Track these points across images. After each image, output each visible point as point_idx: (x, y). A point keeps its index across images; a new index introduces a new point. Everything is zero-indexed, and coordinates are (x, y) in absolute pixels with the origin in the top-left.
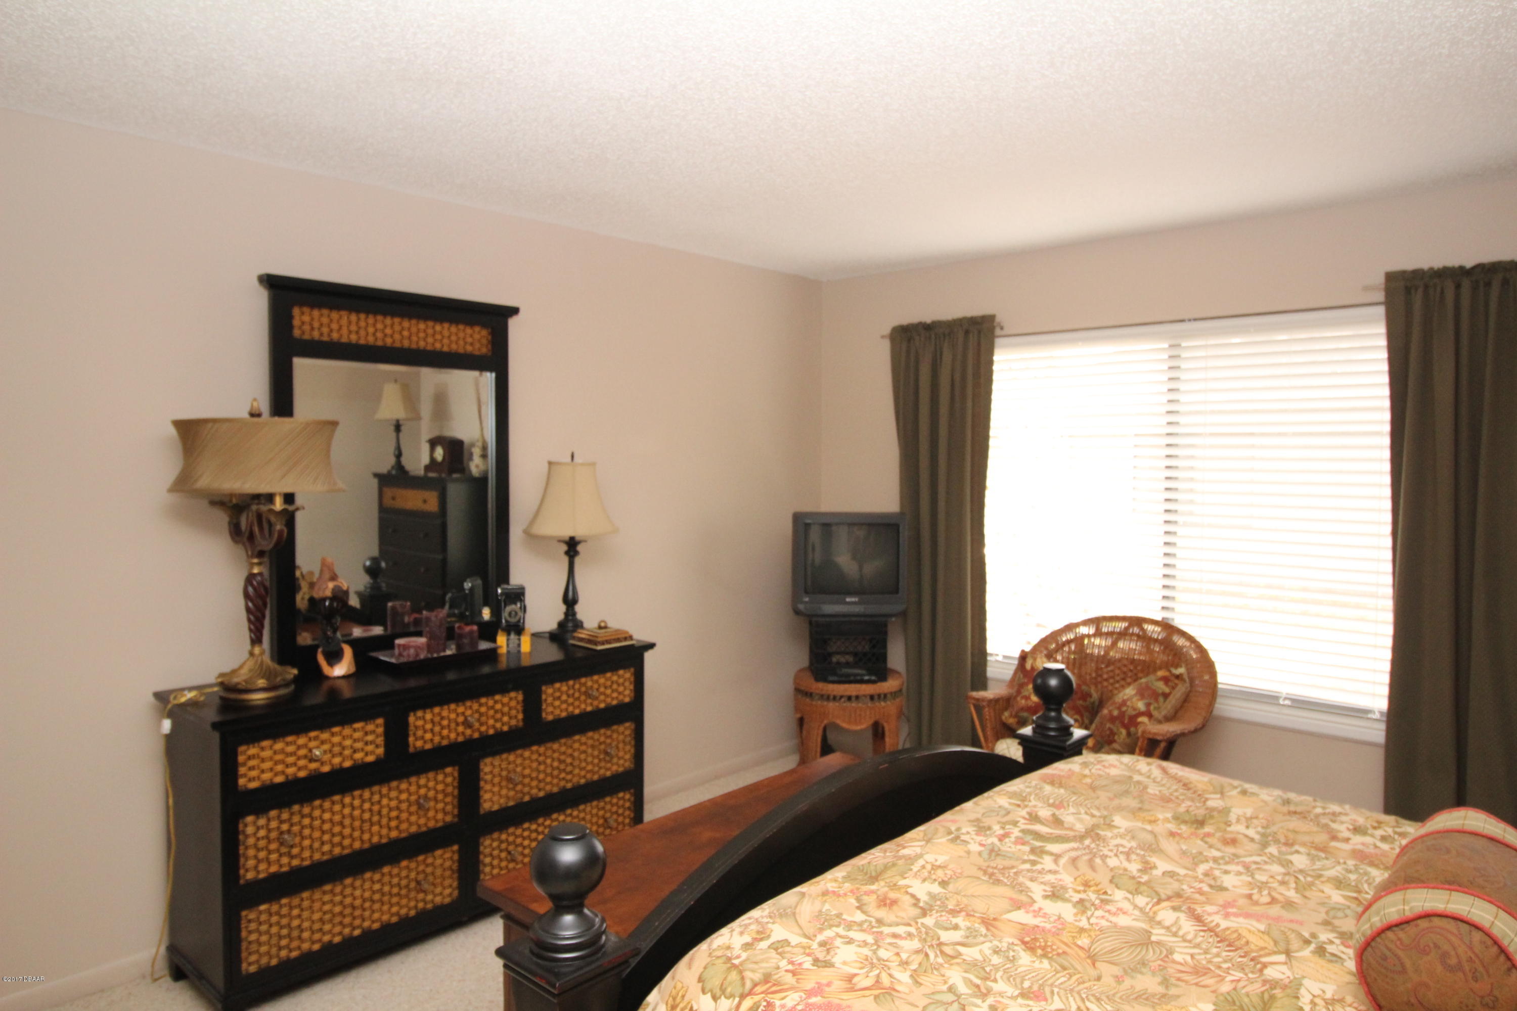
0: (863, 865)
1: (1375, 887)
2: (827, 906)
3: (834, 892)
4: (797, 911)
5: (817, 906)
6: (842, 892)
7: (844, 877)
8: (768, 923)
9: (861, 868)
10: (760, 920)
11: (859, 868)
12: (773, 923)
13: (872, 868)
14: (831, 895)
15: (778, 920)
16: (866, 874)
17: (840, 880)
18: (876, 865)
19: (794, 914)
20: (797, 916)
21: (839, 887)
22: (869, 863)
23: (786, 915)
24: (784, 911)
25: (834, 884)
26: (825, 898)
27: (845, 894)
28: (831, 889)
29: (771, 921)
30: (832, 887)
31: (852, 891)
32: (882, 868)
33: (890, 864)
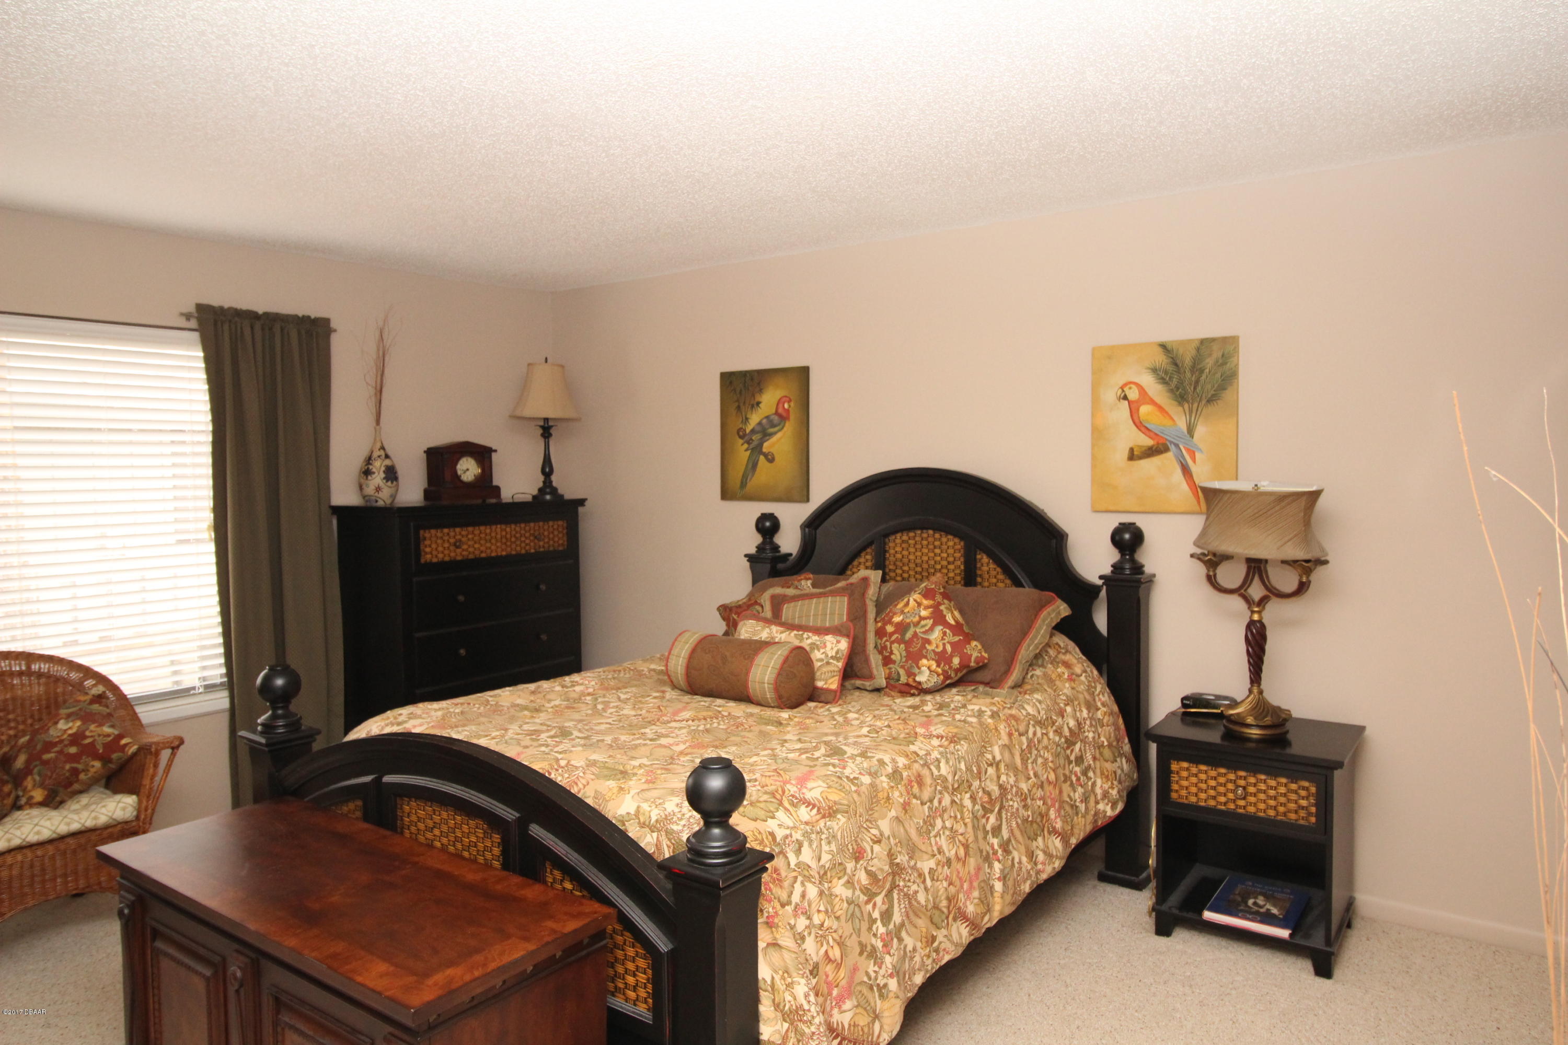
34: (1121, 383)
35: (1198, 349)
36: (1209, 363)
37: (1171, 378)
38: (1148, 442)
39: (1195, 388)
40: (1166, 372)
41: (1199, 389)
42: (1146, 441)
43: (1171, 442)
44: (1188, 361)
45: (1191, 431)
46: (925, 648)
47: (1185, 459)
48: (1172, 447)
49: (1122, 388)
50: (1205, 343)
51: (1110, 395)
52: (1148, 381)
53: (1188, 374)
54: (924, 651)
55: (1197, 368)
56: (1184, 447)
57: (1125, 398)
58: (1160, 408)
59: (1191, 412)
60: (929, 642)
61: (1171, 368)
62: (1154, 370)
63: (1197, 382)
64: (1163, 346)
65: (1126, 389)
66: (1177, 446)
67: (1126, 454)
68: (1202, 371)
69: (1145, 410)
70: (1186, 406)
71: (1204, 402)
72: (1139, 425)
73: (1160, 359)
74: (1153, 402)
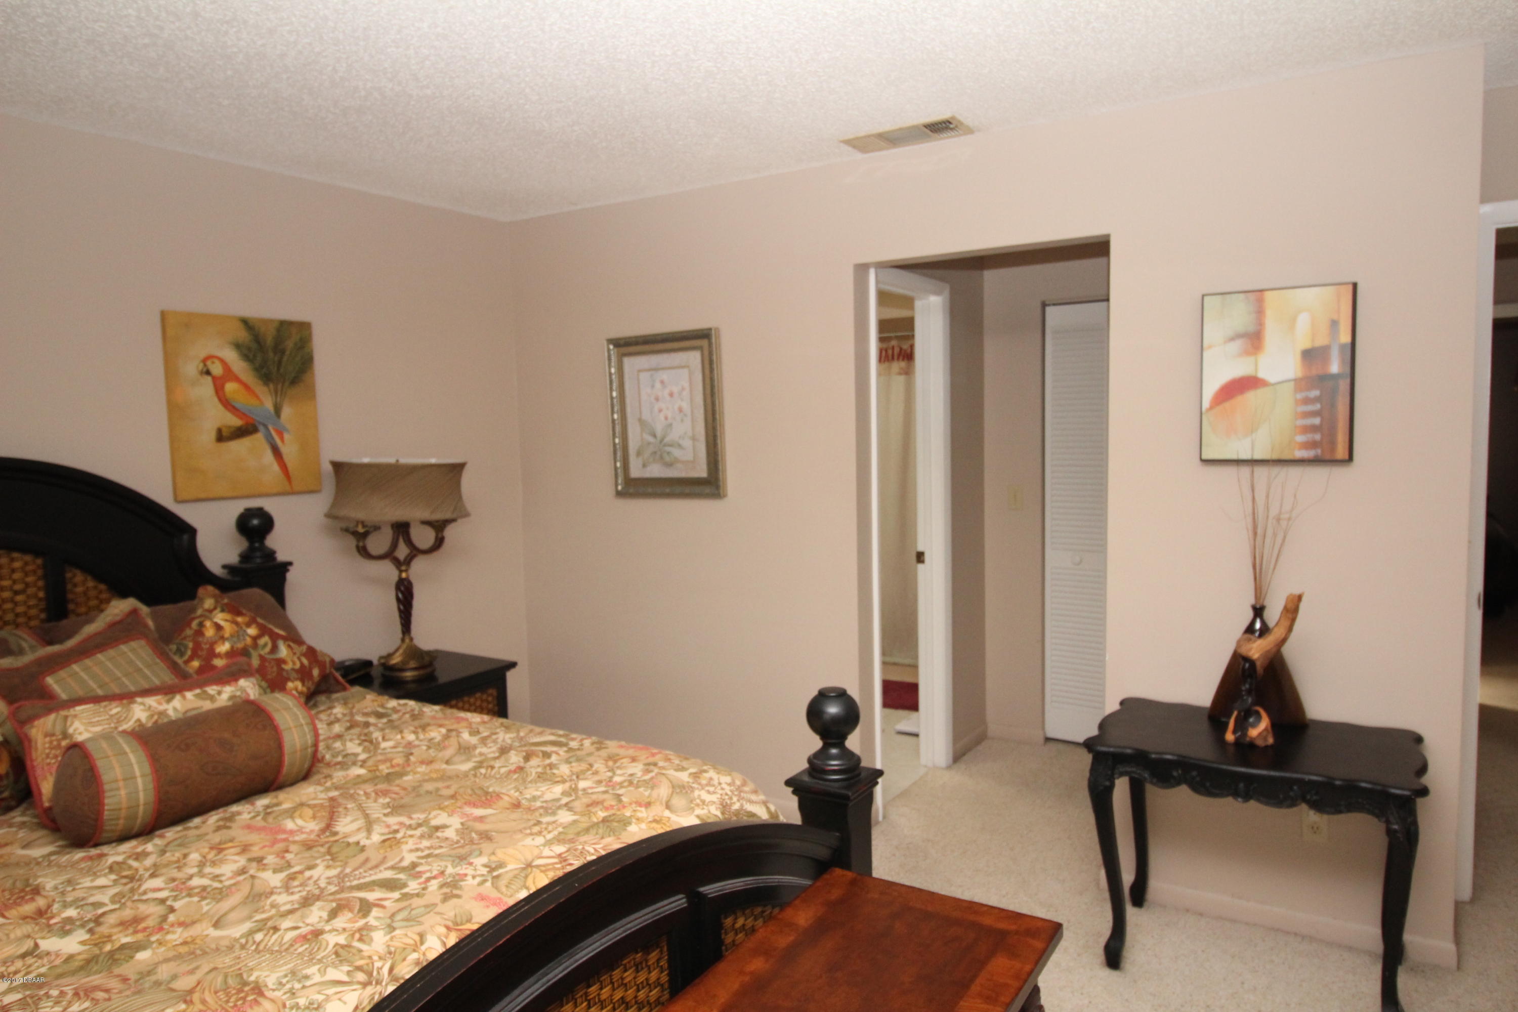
0: (610, 836)
1: (276, 797)
2: (647, 793)
3: (640, 805)
4: (671, 790)
5: (655, 793)
6: (634, 805)
7: (630, 823)
8: (693, 783)
9: (612, 833)
10: (700, 787)
11: (614, 833)
12: (688, 782)
13: (601, 831)
14: (643, 803)
15: (686, 784)
16: (608, 827)
17: (634, 820)
18: (597, 833)
19: (673, 787)
20: (670, 785)
21: (635, 811)
22: (602, 838)
23: (679, 787)
24: (681, 791)
25: (639, 815)
26: (649, 800)
27: (631, 804)
28: (643, 809)
29: (690, 784)
30: (641, 812)
31: (624, 807)
32: (591, 830)
33: (582, 834)
34: (203, 355)
35: (278, 330)
36: (290, 344)
37: (255, 356)
38: (236, 422)
39: (278, 369)
40: (249, 349)
41: (282, 370)
42: (235, 422)
43: (260, 423)
44: (269, 341)
45: (278, 410)
46: (283, 669)
47: (273, 438)
48: (261, 428)
49: (204, 361)
50: (284, 326)
51: (191, 369)
52: (231, 356)
53: (271, 354)
54: (285, 674)
55: (279, 348)
56: (274, 429)
57: (208, 373)
58: (246, 387)
59: (276, 392)
60: (281, 661)
61: (254, 346)
62: (238, 346)
63: (280, 362)
64: (245, 322)
65: (209, 363)
66: (266, 426)
67: (213, 435)
68: (283, 352)
69: (230, 387)
70: (271, 386)
71: (287, 384)
72: (226, 403)
73: (243, 335)
74: (237, 379)
